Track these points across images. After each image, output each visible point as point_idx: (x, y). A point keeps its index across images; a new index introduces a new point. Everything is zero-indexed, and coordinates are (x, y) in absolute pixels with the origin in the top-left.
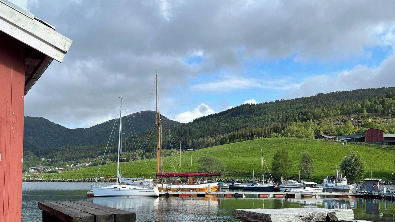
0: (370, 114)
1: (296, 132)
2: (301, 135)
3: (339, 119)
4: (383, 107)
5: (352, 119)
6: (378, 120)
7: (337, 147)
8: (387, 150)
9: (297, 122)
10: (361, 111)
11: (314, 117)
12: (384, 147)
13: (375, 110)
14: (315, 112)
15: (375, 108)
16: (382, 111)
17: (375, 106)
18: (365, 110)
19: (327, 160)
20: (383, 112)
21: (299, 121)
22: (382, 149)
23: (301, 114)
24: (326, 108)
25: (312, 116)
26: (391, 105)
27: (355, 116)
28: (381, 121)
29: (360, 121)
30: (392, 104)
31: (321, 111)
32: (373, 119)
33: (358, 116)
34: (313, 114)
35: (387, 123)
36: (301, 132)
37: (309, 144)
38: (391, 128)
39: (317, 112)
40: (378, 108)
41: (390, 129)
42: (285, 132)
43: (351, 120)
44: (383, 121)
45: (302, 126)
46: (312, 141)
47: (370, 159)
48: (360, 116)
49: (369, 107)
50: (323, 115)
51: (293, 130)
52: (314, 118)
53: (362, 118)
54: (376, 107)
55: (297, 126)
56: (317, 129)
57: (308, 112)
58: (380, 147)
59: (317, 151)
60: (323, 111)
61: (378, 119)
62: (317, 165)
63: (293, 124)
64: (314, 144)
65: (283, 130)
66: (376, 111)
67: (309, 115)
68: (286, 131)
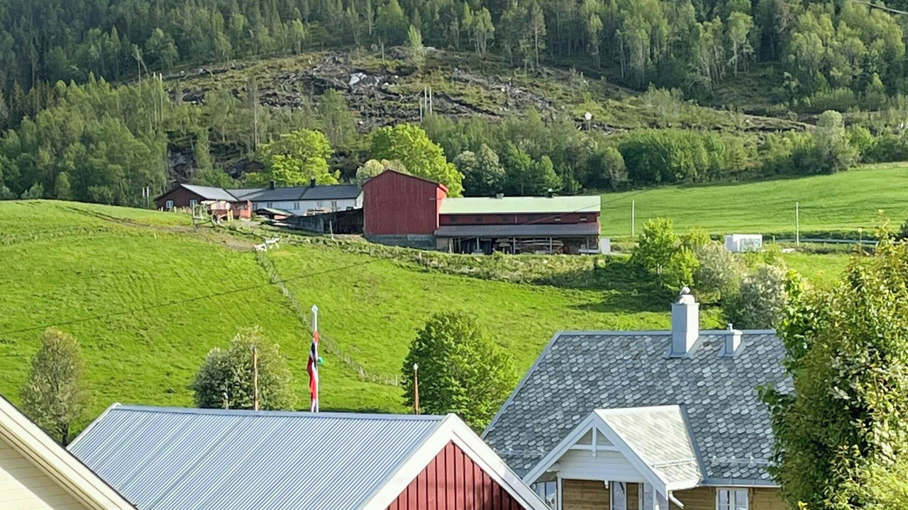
0: (439, 53)
1: (77, 146)
2: (105, 159)
3: (297, 71)
4: (495, 19)
5: (355, 79)
6: (470, 90)
7: (232, 264)
8: (447, 276)
9: (90, 85)
10: (397, 38)
11: (179, 50)
12: (435, 262)
13: (464, 35)
14: (188, 23)
15: (461, 25)
16: (489, 42)
17: (461, 17)
18: (415, 35)
19: (174, 338)
20: (495, 45)
21: (97, 79)
22: (426, 271)
23: (114, 30)
24: (244, 8)
25: (171, 45)
26: (529, 17)
27: (370, 61)
28: (484, 93)
29: (392, 88)
30: (534, 12)
31: (218, 18)
32: (449, 80)
33: (384, 62)
34: (177, 34)
35: (506, 105)
36: (102, 145)
37: (110, 250)
38: (509, 142)
39: (197, 22)
40: (475, 23)
41: (505, 147)
42: (22, 138)
43: (352, 83)
44: (491, 98)
45: (112, 106)
46: (125, 228)
47: (360, 328)
48: (391, 65)
49: (437, 16)
50: (224, 43)
51: (63, 128)
52: (181, 55)
53: (401, 74)
54: (469, 19)
55: (88, 107)
56: (187, 126)
57: (153, 23)
58: (418, 261)
59: (138, 292)
60: (226, 18)
61: (469, 85)
62: (121, 366)
63: (65, 96)
64: (133, 250)
65: (12, 132)
66: (466, 40)
67: (153, 41)
68: (28, 136)
